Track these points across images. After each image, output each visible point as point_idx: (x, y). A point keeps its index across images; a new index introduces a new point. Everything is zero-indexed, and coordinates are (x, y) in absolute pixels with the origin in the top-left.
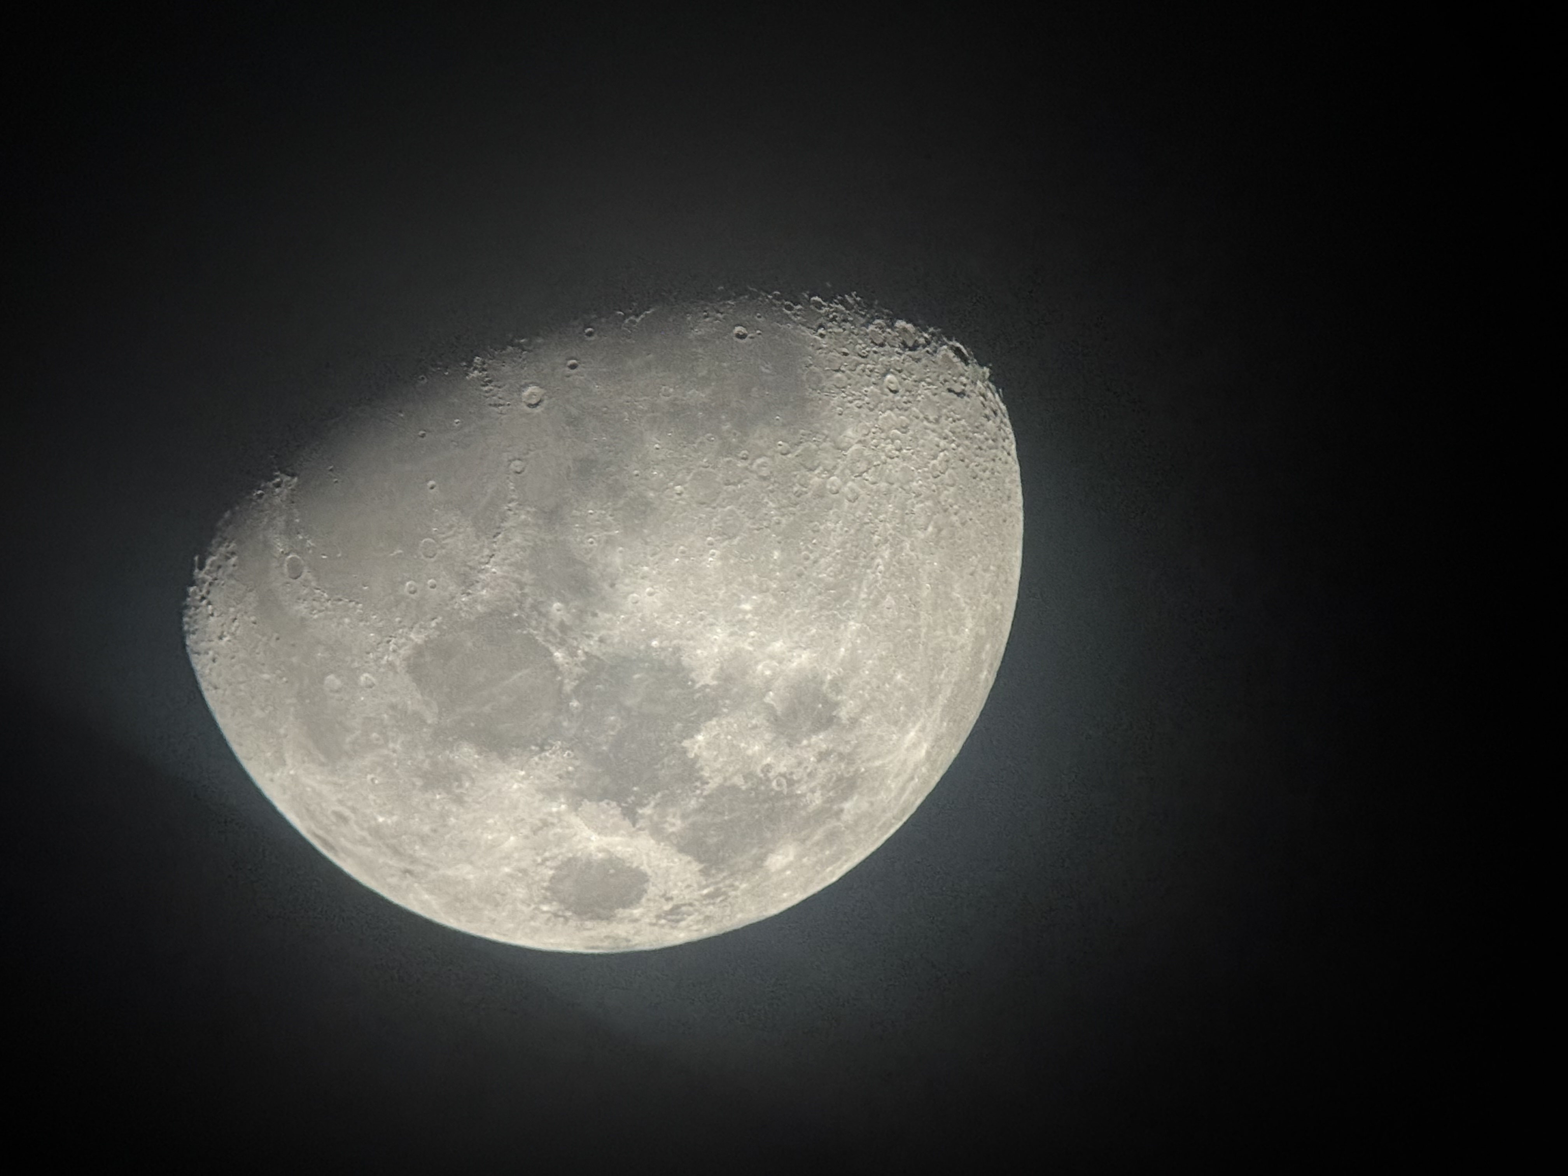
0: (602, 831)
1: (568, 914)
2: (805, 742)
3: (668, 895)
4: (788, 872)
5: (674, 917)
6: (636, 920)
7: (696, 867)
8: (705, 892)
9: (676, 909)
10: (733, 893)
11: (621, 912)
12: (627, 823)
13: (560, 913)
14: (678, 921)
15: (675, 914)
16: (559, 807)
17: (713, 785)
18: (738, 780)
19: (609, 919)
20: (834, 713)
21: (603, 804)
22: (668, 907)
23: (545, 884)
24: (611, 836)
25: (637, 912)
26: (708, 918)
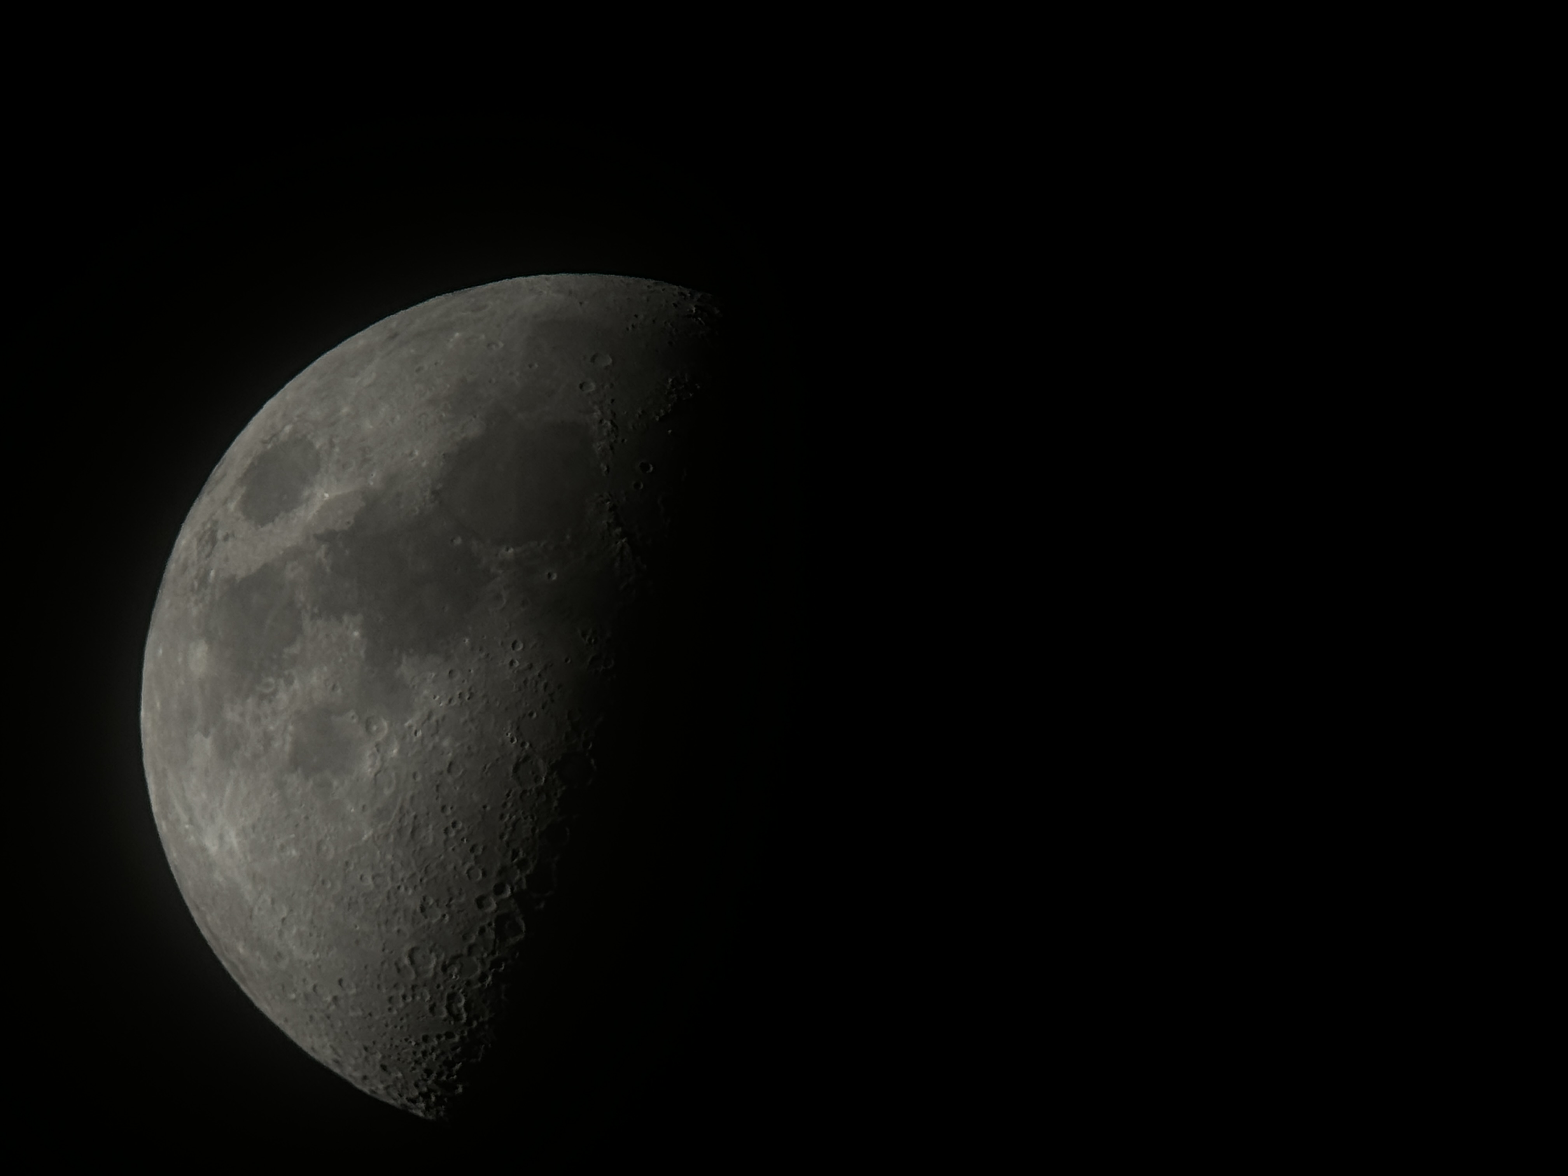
0: (328, 506)
1: (269, 446)
2: (291, 728)
3: (230, 539)
4: (180, 660)
5: (206, 537)
6: (225, 502)
7: (241, 573)
8: (212, 573)
9: (213, 541)
10: (193, 599)
11: (242, 490)
12: (321, 531)
13: (275, 439)
14: (200, 540)
15: (210, 539)
16: (375, 479)
17: (306, 623)
18: (295, 649)
19: (241, 481)
20: (300, 770)
21: (351, 519)
22: (220, 535)
23: (309, 437)
24: (318, 511)
25: (232, 506)
26: (185, 568)
